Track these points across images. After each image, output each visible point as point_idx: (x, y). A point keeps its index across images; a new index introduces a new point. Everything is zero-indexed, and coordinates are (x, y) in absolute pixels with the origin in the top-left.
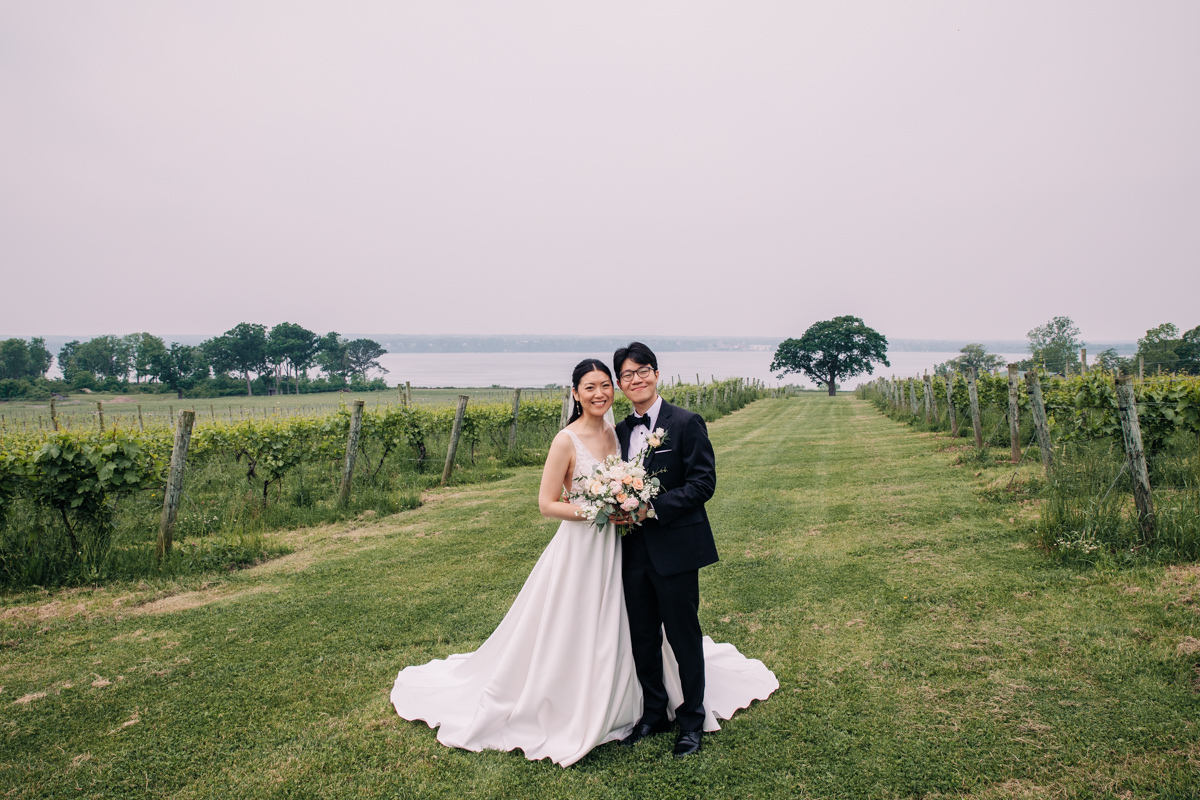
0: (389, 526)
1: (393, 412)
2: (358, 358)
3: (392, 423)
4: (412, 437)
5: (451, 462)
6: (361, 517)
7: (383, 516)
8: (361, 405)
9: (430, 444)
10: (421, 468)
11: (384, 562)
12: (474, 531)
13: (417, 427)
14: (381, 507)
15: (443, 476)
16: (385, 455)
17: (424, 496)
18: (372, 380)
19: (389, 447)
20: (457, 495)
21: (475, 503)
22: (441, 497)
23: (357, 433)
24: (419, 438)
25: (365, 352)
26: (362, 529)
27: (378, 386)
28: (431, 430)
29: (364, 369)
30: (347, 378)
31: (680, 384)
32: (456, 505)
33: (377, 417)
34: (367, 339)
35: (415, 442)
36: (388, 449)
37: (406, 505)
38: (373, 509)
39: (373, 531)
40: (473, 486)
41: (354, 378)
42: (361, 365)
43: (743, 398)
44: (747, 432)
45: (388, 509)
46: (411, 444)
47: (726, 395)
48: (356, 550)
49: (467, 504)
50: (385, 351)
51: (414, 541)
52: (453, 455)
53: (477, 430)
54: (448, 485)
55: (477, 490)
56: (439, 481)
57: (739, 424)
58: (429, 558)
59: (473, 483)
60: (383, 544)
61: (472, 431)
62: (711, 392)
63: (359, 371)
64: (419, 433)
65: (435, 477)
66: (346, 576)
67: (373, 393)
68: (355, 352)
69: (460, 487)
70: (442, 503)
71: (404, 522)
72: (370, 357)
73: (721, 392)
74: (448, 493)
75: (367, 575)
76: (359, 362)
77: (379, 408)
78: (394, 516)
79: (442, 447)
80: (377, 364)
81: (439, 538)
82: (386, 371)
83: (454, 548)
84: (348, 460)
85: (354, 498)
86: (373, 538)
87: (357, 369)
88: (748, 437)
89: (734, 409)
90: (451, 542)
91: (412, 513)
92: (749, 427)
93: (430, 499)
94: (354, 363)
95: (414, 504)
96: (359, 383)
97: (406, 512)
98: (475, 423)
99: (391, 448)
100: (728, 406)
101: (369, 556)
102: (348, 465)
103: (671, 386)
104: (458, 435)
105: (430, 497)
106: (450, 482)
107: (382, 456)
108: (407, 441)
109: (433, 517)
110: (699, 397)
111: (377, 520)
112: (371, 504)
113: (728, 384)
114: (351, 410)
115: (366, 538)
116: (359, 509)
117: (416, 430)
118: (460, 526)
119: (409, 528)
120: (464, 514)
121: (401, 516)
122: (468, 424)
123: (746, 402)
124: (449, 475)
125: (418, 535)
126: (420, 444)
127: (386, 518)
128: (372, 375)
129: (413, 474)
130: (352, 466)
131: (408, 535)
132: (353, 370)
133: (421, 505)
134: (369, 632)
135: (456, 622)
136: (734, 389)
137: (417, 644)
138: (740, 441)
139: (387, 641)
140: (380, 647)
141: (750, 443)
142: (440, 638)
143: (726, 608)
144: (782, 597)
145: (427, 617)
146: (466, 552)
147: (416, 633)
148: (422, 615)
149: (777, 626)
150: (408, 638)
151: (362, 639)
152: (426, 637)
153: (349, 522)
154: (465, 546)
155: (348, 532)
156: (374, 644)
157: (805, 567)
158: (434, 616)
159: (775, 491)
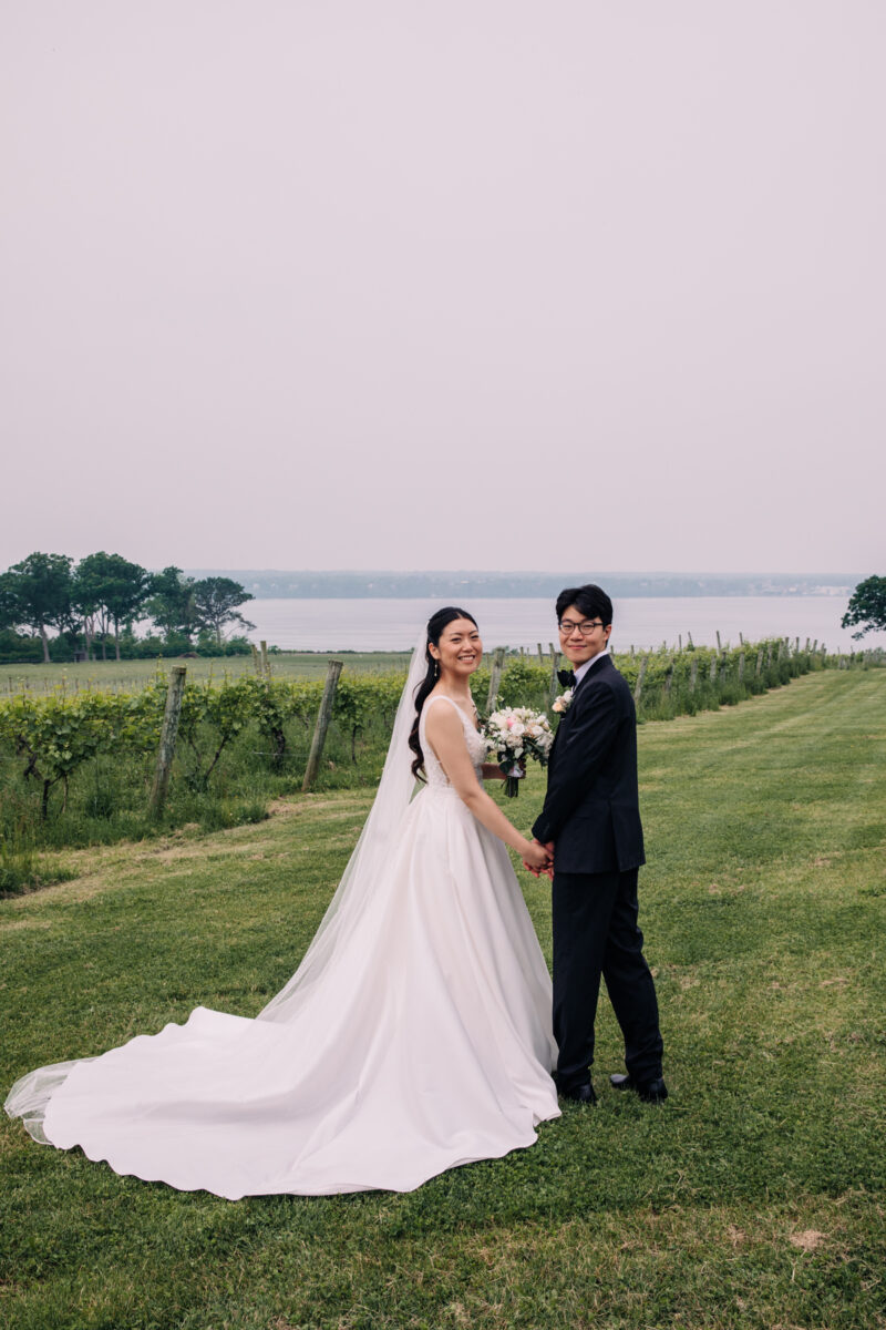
0: (217, 845)
1: (234, 685)
2: (209, 606)
4: (265, 721)
5: (317, 758)
6: (179, 832)
7: (211, 832)
8: (182, 673)
9: (291, 729)
10: (277, 767)
11: (198, 891)
12: (333, 852)
13: (273, 707)
14: (207, 820)
15: (305, 778)
16: (223, 745)
17: (272, 806)
18: (229, 639)
19: (228, 735)
20: (322, 805)
21: (343, 816)
22: (299, 807)
23: (175, 713)
24: (275, 724)
25: (220, 598)
26: (178, 849)
27: (238, 649)
28: (296, 711)
29: (218, 623)
30: (192, 637)
31: (691, 648)
32: (317, 818)
33: (211, 691)
34: (224, 576)
35: (268, 729)
36: (226, 738)
37: (245, 817)
38: (197, 821)
39: (193, 851)
40: (347, 793)
41: (203, 636)
42: (213, 617)
43: (787, 669)
44: (779, 720)
45: (219, 822)
46: (262, 732)
47: (759, 664)
48: (163, 876)
49: (333, 817)
50: (250, 597)
51: (246, 865)
52: (320, 748)
53: (359, 712)
54: (312, 791)
55: (353, 797)
56: (300, 785)
57: (775, 708)
58: (261, 887)
59: (347, 788)
60: (204, 869)
61: (352, 714)
62: (737, 658)
63: (211, 626)
64: (275, 715)
65: (295, 781)
66: (144, 908)
68: (205, 598)
69: (329, 794)
70: (298, 815)
71: (238, 840)
72: (227, 605)
73: (751, 658)
74: (309, 802)
75: (172, 908)
76: (210, 613)
78: (227, 832)
79: (306, 737)
80: (238, 616)
81: (282, 861)
82: (251, 626)
83: (301, 875)
84: (163, 752)
85: (170, 806)
86: (190, 860)
87: (208, 622)
88: (778, 728)
89: (771, 685)
90: (297, 867)
91: (254, 828)
92: (791, 712)
93: (283, 809)
94: (203, 613)
95: (257, 817)
96: (210, 644)
97: (245, 827)
98: (357, 702)
99: (230, 736)
100: (761, 681)
101: (179, 883)
102: (163, 759)
104: (329, 718)
105: (283, 808)
106: (315, 787)
107: (217, 749)
108: (257, 728)
109: (280, 833)
110: (714, 667)
111: (201, 836)
112: (194, 814)
113: (763, 647)
115: (182, 861)
116: (176, 823)
117: (271, 712)
118: (317, 845)
119: (244, 848)
120: (326, 830)
121: (237, 831)
122: (346, 703)
124: (314, 777)
125: (256, 857)
126: (277, 732)
127: (214, 834)
128: (230, 631)
129: (262, 774)
130: (169, 760)
131: (240, 856)
132: (202, 624)
133: (267, 817)
134: (162, 977)
135: (279, 966)
136: (775, 655)
137: (223, 993)
138: (762, 733)
139: (183, 988)
140: (172, 996)
141: (775, 736)
142: (254, 987)
143: (657, 957)
144: (741, 946)
145: (242, 960)
146: (316, 880)
147: (224, 980)
148: (236, 958)
149: (722, 983)
150: (212, 985)
151: (151, 986)
152: (237, 984)
153: (162, 839)
154: (316, 872)
155: (157, 852)
156: (164, 992)
157: (789, 909)
158: (251, 959)
159: (784, 804)
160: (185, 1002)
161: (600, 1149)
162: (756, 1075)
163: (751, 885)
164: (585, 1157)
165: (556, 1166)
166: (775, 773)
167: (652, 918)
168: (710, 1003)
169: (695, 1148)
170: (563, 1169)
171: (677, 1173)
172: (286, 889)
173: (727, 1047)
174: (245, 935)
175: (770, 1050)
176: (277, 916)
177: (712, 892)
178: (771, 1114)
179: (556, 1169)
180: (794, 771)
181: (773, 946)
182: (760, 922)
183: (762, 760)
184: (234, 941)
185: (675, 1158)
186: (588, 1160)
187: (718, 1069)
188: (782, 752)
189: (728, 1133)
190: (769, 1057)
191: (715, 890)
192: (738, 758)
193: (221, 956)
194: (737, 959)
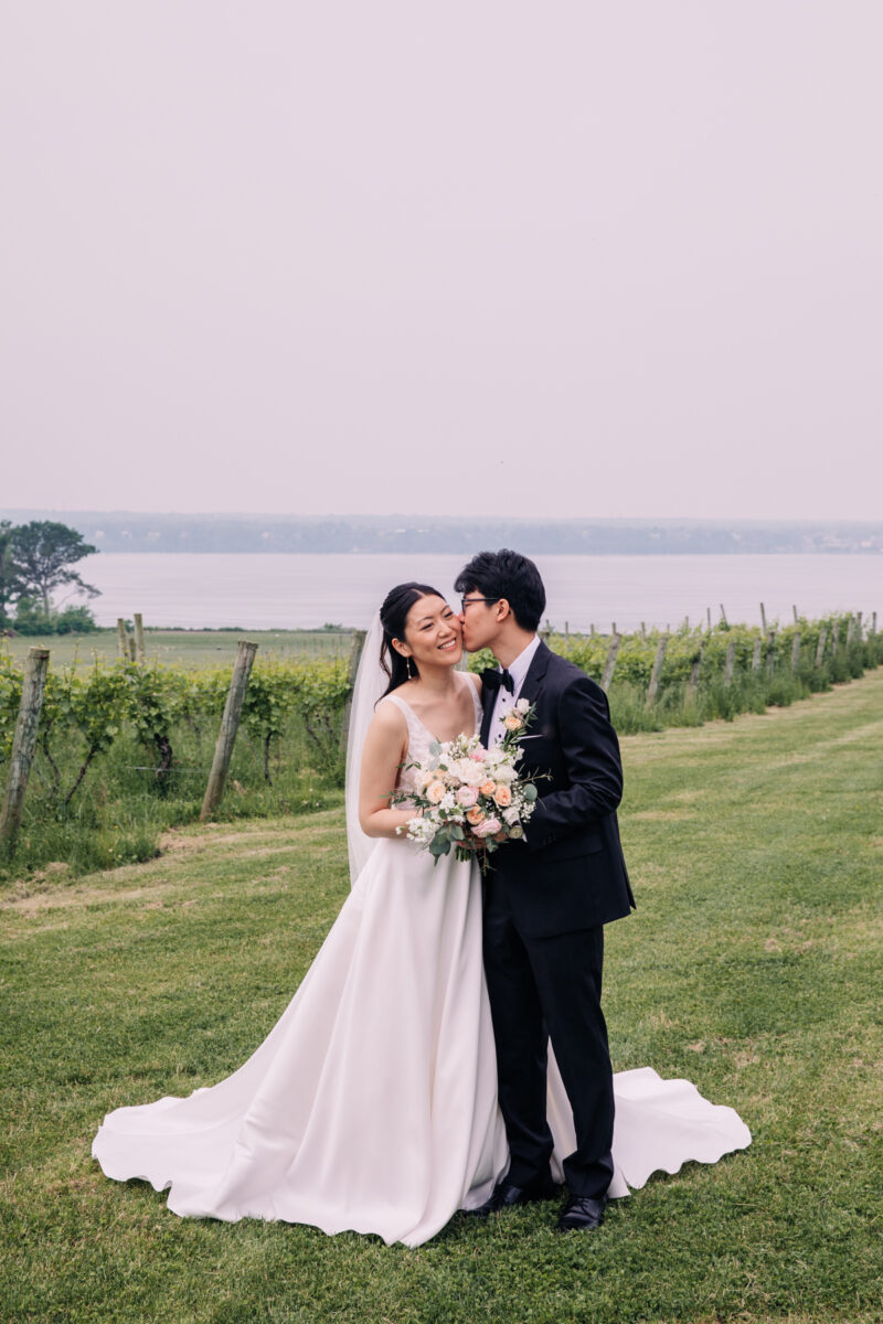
0: (95, 889)
1: (107, 674)
2: (32, 563)
3: (104, 696)
4: (144, 725)
5: (222, 775)
6: (40, 875)
7: (84, 873)
8: (43, 658)
9: (179, 738)
10: (162, 787)
11: (82, 949)
12: (257, 899)
13: (155, 705)
14: (79, 858)
15: (204, 804)
16: (90, 758)
17: (164, 840)
18: (62, 610)
19: (97, 743)
20: (230, 839)
21: (264, 853)
22: (200, 841)
23: (34, 711)
24: (158, 729)
25: (49, 550)
26: (42, 897)
27: (76, 625)
28: (185, 712)
29: (45, 588)
30: (7, 607)
31: (725, 627)
32: (229, 856)
33: (75, 683)
34: (54, 520)
35: (151, 736)
36: (96, 748)
37: (128, 855)
38: (64, 859)
39: (63, 899)
40: (263, 822)
41: (24, 606)
42: (38, 579)
43: (860, 656)
44: (850, 728)
45: (94, 861)
46: (142, 740)
47: (820, 650)
48: (29, 932)
49: (249, 854)
50: (92, 549)
51: (141, 916)
52: (226, 761)
53: (276, 712)
54: (215, 820)
55: (272, 829)
56: (197, 812)
57: (844, 712)
58: (168, 944)
59: (264, 816)
60: (83, 921)
61: (265, 715)
62: (789, 641)
63: (35, 592)
64: (159, 717)
65: (189, 806)
66: (12, 972)
67: (65, 638)
68: (26, 550)
69: (239, 823)
70: (200, 851)
71: (124, 885)
72: (58, 562)
73: (810, 642)
74: (213, 835)
75: (50, 971)
76: (34, 572)
77: (77, 666)
78: (106, 874)
79: (201, 748)
80: (74, 577)
81: (188, 910)
82: (94, 592)
83: (218, 928)
84: (17, 765)
85: (26, 840)
86: (63, 911)
87: (31, 586)
88: (848, 738)
89: (837, 678)
90: (212, 917)
91: (141, 869)
92: (866, 716)
93: (178, 844)
94: (24, 573)
95: (145, 854)
96: (34, 618)
97: (130, 868)
98: (272, 700)
99: (102, 744)
100: (824, 673)
101: (54, 940)
102: (17, 774)
103: (704, 631)
104: (237, 720)
105: (179, 843)
106: (218, 813)
107: (82, 762)
108: (134, 734)
109: (180, 876)
110: (757, 653)
111: (71, 880)
112: (59, 850)
113: (828, 626)
114: (24, 669)
115: (50, 911)
116: (35, 861)
117: (154, 712)
118: (233, 891)
119: (135, 894)
120: (242, 871)
121: (119, 873)
122: (256, 700)
123: (867, 665)
124: (216, 800)
125: (149, 907)
126: (161, 740)
127: (88, 878)
128: (62, 598)
129: (146, 800)
130: (25, 776)
131: (130, 905)
132: (21, 588)
133: (158, 854)
134: (55, 1056)
135: (208, 1041)
136: (842, 637)
137: (138, 1075)
138: (828, 745)
139: (85, 1070)
140: (72, 1079)
141: (845, 748)
142: (180, 1066)
143: (702, 1029)
144: (813, 1015)
145: (159, 1034)
146: (240, 934)
147: (138, 1058)
148: (151, 1031)
149: (788, 1060)
150: (124, 1066)
151: (42, 1068)
152: (156, 1063)
153: (18, 884)
154: (238, 925)
155: (14, 901)
156: (62, 1074)
157: (872, 970)
158: (171, 1033)
159: (861, 838)
160: (90, 1086)
161: (647, 1250)
162: (838, 1166)
163: (821, 940)
164: (629, 1259)
165: (594, 1269)
166: (847, 797)
167: (692, 980)
168: (774, 1084)
169: (765, 1248)
170: (602, 1272)
171: (744, 1276)
172: (201, 946)
173: (799, 1134)
174: (157, 1004)
175: (854, 1139)
176: (196, 980)
177: (769, 950)
178: (859, 1211)
179: (595, 1273)
180: (872, 795)
181: (852, 1016)
182: (835, 986)
183: (829, 781)
184: (143, 1011)
185: (742, 1260)
186: (634, 1261)
187: (789, 1160)
188: (856, 769)
189: (806, 1232)
190: (854, 1146)
191: (773, 947)
192: (795, 777)
193: (128, 1029)
194: (807, 1030)
